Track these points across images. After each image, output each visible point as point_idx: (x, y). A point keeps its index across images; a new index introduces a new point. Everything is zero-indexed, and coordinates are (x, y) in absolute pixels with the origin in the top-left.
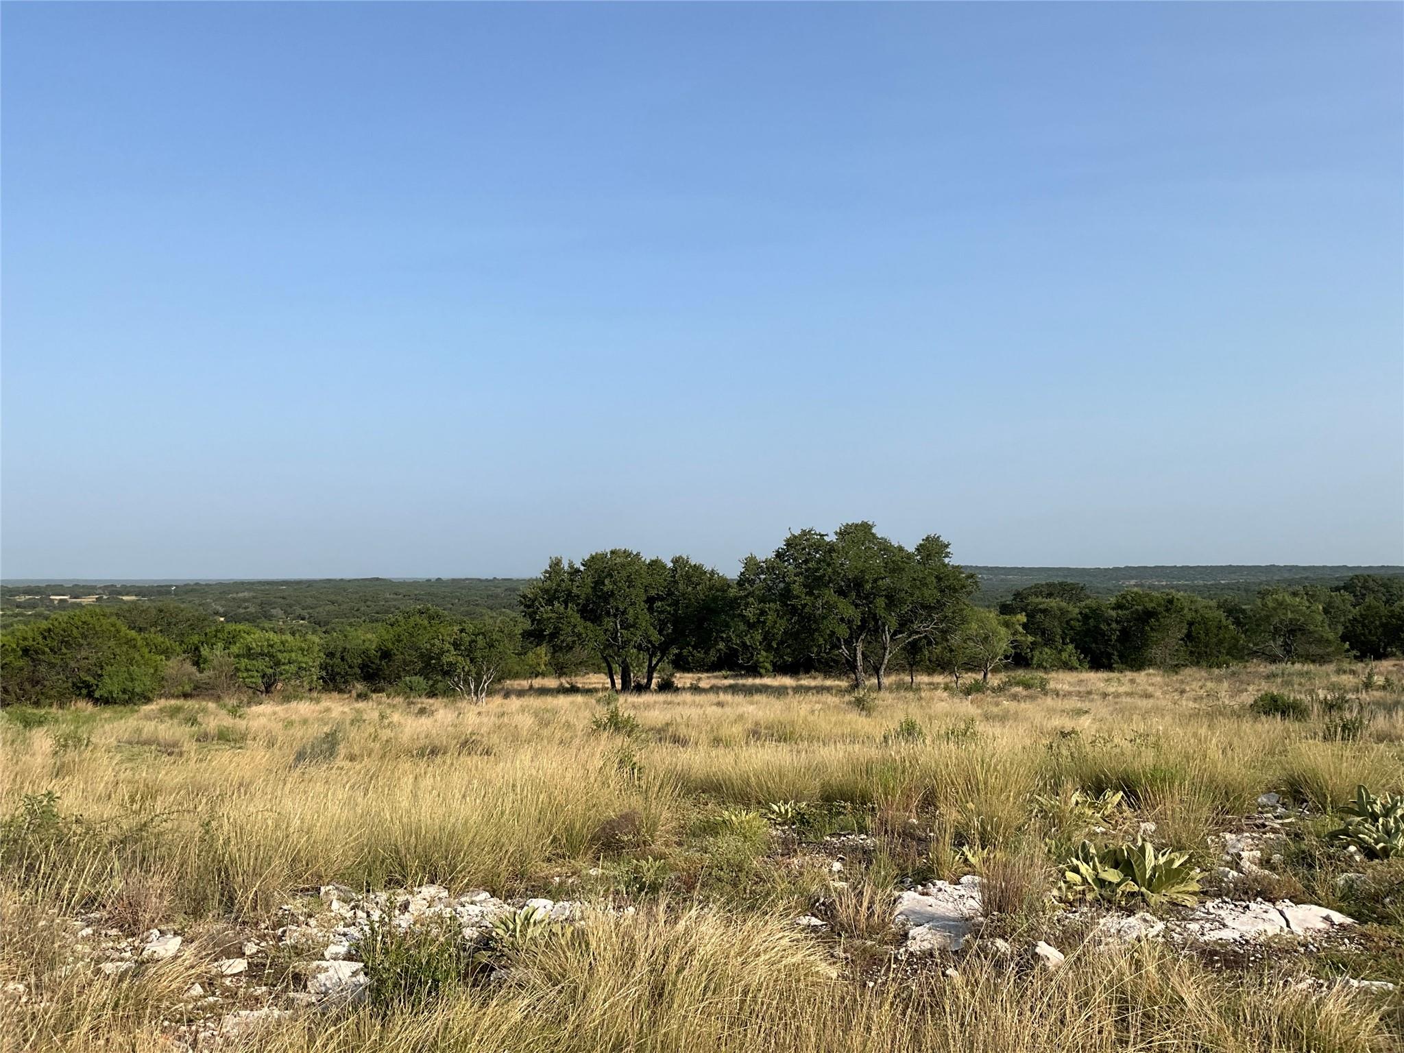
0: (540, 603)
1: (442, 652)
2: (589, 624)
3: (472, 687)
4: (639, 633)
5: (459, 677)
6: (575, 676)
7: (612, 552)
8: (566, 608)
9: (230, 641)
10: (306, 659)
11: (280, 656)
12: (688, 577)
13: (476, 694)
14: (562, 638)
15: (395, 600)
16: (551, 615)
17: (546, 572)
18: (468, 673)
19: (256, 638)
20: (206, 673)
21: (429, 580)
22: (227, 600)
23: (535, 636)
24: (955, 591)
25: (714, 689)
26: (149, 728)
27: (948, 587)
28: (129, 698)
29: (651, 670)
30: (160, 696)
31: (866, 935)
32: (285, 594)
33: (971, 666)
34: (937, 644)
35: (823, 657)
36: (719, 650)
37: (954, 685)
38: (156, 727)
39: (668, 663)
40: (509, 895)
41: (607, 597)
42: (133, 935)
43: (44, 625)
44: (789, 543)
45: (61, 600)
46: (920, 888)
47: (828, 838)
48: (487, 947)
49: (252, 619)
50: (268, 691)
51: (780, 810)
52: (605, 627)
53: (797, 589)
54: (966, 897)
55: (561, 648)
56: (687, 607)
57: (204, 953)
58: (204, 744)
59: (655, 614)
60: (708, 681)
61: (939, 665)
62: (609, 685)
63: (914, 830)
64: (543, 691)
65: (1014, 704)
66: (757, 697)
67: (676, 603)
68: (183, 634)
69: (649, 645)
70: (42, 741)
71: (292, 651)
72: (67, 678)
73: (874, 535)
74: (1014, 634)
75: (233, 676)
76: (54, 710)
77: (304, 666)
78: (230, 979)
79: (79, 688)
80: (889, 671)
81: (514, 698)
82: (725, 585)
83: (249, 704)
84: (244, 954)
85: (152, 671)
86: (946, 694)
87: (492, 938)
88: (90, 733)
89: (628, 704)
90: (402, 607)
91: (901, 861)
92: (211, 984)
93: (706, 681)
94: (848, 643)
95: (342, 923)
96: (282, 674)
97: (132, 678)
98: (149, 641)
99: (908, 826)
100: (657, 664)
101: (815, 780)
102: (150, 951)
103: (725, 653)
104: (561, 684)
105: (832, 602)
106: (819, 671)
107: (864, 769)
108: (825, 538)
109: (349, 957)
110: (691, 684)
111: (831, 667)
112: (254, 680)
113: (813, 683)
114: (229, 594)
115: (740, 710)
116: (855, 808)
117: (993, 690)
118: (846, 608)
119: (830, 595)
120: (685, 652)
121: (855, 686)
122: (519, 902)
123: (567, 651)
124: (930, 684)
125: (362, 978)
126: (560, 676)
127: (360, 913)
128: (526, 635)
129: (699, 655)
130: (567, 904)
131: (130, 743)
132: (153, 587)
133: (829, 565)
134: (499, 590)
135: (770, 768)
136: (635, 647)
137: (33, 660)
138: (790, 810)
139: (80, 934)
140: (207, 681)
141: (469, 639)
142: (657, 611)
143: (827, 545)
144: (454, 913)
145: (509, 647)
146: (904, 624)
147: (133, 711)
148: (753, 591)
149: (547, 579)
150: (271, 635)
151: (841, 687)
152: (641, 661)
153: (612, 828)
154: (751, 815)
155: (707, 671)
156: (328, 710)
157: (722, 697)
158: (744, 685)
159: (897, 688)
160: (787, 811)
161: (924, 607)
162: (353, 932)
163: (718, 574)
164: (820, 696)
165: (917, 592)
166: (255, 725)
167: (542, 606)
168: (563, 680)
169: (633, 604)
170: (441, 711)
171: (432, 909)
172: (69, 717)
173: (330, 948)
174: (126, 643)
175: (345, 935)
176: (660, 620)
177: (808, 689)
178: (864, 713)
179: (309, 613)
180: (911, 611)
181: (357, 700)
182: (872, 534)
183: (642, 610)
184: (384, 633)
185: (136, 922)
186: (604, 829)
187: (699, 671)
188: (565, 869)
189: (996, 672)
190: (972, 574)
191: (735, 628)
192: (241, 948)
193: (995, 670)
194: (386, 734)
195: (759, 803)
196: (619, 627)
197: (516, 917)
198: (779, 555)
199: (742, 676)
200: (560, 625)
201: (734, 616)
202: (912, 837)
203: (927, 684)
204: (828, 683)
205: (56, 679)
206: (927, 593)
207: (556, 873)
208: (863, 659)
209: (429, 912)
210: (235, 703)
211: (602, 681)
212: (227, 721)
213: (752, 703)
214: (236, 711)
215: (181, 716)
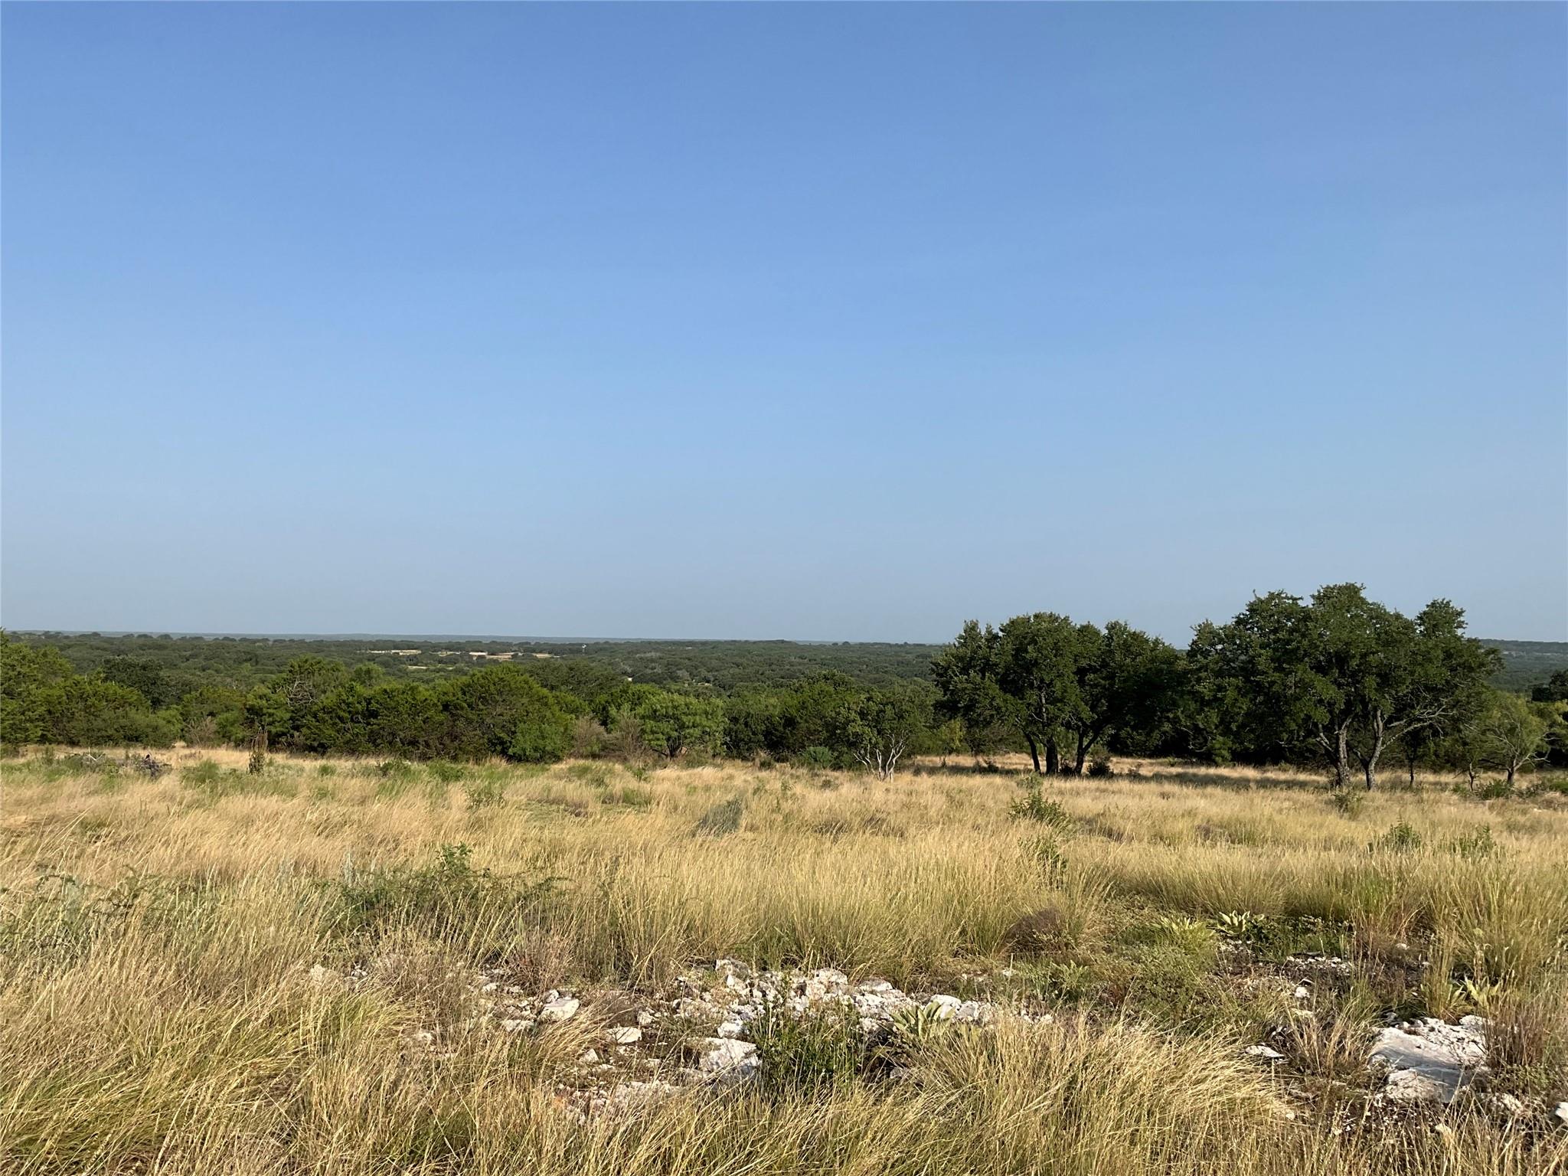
0: (954, 672)
1: (848, 721)
2: (1009, 696)
3: (880, 761)
4: (1067, 709)
5: (866, 750)
6: (994, 755)
7: (1036, 616)
8: (983, 678)
9: (637, 700)
10: (709, 723)
11: (684, 719)
12: (1126, 647)
13: (884, 768)
14: (979, 711)
15: (800, 664)
16: (965, 685)
17: (961, 637)
18: (875, 746)
19: (660, 699)
20: (614, 734)
21: (835, 644)
22: (635, 660)
23: (948, 708)
24: (1471, 669)
25: (1158, 778)
26: (558, 786)
27: (1463, 665)
28: (541, 757)
29: (1082, 753)
30: (570, 755)
31: (1333, 1073)
32: (691, 655)
33: (1490, 763)
34: (1446, 734)
35: (1295, 746)
36: (1165, 733)
37: (1467, 786)
38: (565, 787)
39: (1103, 745)
40: (912, 989)
41: (1030, 666)
42: (534, 994)
43: (465, 679)
44: (1253, 609)
45: (479, 656)
46: (1406, 1025)
47: (1292, 959)
48: (884, 1041)
49: (658, 680)
50: (672, 755)
51: (1232, 921)
52: (1028, 701)
53: (1263, 663)
54: (1467, 1040)
55: (977, 723)
56: (1125, 681)
57: (599, 1018)
58: (609, 806)
59: (1087, 688)
60: (1150, 768)
61: (1448, 761)
62: (1032, 767)
63: (1403, 957)
64: (957, 770)
65: (1550, 812)
66: (1209, 790)
67: (1111, 677)
68: (592, 694)
69: (1080, 723)
70: (458, 795)
71: (695, 714)
72: (483, 734)
73: (1363, 600)
74: (1551, 726)
75: (639, 739)
76: (470, 765)
77: (708, 730)
78: (624, 1047)
79: (494, 745)
80: (1382, 766)
81: (924, 775)
82: (1172, 656)
83: (655, 766)
84: (637, 1023)
85: (562, 729)
86: (1455, 797)
87: (891, 1032)
88: (502, 787)
89: (1053, 789)
90: (807, 672)
91: (1384, 992)
92: (605, 1051)
93: (1148, 767)
94: (1329, 730)
95: (737, 1000)
96: (686, 738)
97: (543, 736)
98: (559, 699)
99: (1394, 951)
100: (1088, 746)
101: (1278, 890)
102: (548, 1012)
103: (1172, 737)
104: (978, 762)
105: (1307, 680)
106: (1291, 763)
107: (1340, 880)
108: (1299, 602)
109: (743, 1037)
110: (1130, 770)
111: (1307, 758)
112: (659, 743)
113: (1282, 776)
114: (636, 653)
115: (1190, 804)
116: (1328, 926)
117: (1520, 794)
118: (1326, 688)
119: (1303, 671)
120: (1123, 734)
121: (1339, 781)
122: (922, 997)
123: (984, 726)
124: (1436, 784)
125: (754, 1061)
126: (976, 754)
127: (757, 993)
128: (939, 706)
129: (1139, 737)
130: (976, 1005)
131: (539, 801)
132: (564, 645)
133: (1304, 636)
134: (910, 657)
135: (1222, 873)
136: (1062, 725)
137: (453, 715)
138: (1244, 921)
139: (484, 988)
140: (615, 741)
141: (877, 708)
142: (1089, 685)
143: (1301, 612)
144: (852, 1001)
145: (920, 720)
146: (1402, 709)
147: (544, 770)
148: (1207, 664)
149: (962, 645)
150: (676, 696)
151: (1318, 782)
152: (1070, 741)
153: (1030, 926)
154: (1196, 925)
155: (1150, 757)
156: (731, 777)
157: (1168, 787)
158: (1195, 775)
159: (1392, 788)
160: (1240, 923)
161: (1428, 689)
162: (747, 1011)
163: (1163, 644)
164: (1290, 792)
165: (1419, 669)
166: (659, 789)
167: (956, 675)
168: (980, 759)
169: (1060, 675)
170: (846, 785)
171: (829, 995)
172: (484, 773)
173: (723, 1025)
174: (538, 701)
175: (739, 1013)
176: (1092, 695)
177: (1276, 783)
178: (1346, 815)
179: (713, 676)
180: (1412, 693)
181: (760, 769)
182: (1361, 598)
183: (1072, 682)
184: (789, 699)
185: (536, 981)
186: (1019, 925)
187: (1140, 756)
188: (975, 966)
189: (1525, 772)
190: (1493, 650)
191: (1184, 707)
192: (636, 1017)
193: (1524, 770)
194: (787, 806)
195: (1207, 911)
196: (1044, 701)
197: (919, 1013)
198: (1240, 621)
199: (1192, 764)
200: (977, 697)
201: (1183, 693)
202: (1400, 965)
203: (1431, 784)
204: (1302, 777)
205: (473, 736)
206: (1432, 670)
207: (964, 970)
208: (1347, 751)
209: (827, 998)
210: (641, 765)
211: (1024, 762)
212: (633, 784)
213: (1205, 796)
214: (641, 774)
215: (589, 776)
